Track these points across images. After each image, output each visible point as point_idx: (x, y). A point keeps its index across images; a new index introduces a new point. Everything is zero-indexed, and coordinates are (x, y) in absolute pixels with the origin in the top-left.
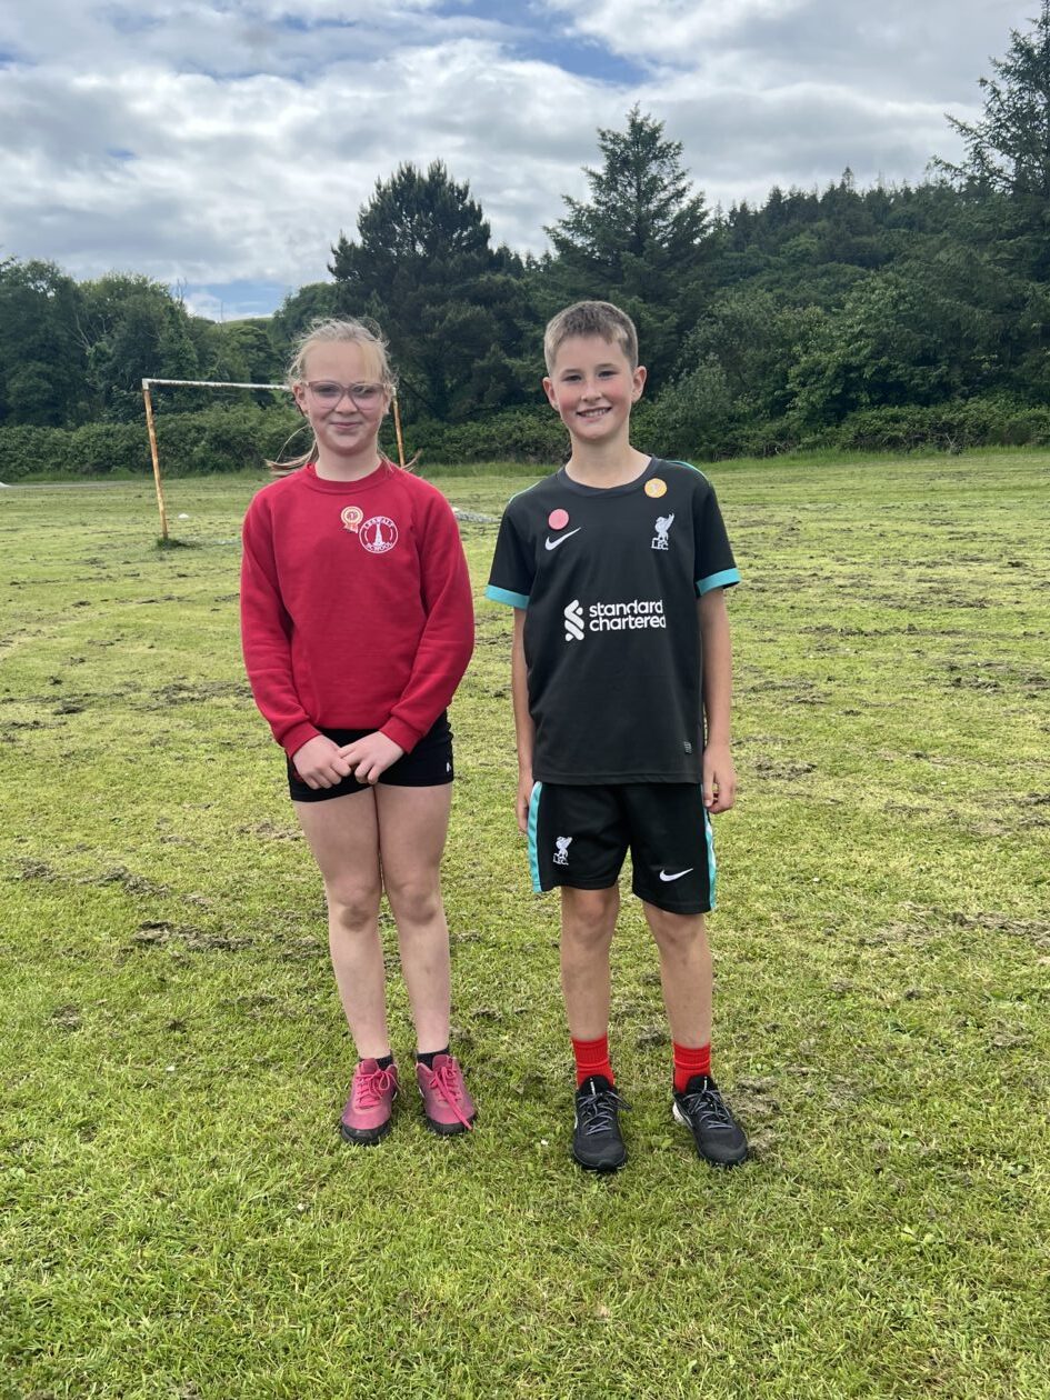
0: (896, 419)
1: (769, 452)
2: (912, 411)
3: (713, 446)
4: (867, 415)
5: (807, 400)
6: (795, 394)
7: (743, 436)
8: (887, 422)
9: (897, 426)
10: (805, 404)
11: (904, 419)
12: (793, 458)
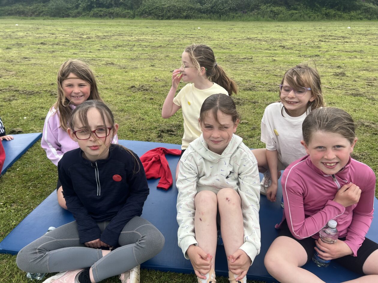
0: (101, 11)
1: (75, 16)
2: (104, 9)
3: (64, 15)
4: (95, 9)
5: (83, 5)
6: (81, 4)
7: (70, 13)
8: (99, 11)
9: (101, 12)
10: (82, 6)
11: (103, 11)
12: (80, 18)
